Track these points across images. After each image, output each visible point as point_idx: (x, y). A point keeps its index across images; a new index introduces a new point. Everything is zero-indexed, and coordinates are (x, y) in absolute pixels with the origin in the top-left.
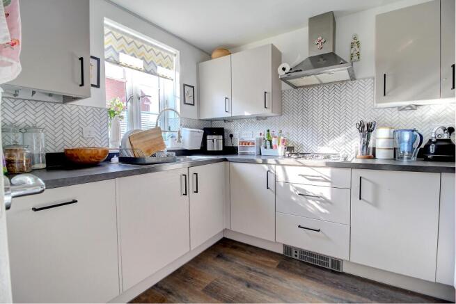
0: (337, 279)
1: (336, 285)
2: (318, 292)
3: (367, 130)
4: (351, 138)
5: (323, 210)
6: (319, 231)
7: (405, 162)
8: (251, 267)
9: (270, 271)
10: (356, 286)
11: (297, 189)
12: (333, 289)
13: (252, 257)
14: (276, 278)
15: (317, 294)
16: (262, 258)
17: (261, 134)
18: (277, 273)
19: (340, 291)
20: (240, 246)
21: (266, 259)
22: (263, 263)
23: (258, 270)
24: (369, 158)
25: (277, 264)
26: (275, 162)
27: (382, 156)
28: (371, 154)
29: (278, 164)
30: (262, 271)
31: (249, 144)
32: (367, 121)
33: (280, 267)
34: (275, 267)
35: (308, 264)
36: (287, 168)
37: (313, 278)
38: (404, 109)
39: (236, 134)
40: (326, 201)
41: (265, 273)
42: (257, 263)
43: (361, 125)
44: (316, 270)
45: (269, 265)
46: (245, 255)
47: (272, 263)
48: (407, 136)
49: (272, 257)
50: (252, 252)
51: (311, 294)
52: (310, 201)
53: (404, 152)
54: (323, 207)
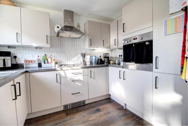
0: (86, 107)
1: (88, 109)
2: (86, 114)
3: (84, 56)
4: (79, 58)
5: (80, 85)
6: (79, 93)
7: (94, 65)
8: (57, 123)
9: (66, 118)
10: (92, 106)
11: (71, 79)
12: (88, 110)
13: (52, 119)
14: (70, 119)
15: (87, 114)
16: (57, 116)
17: (38, 56)
18: (68, 117)
19: (90, 109)
20: (39, 118)
21: (59, 116)
22: (60, 118)
23: (61, 122)
24: (85, 65)
25: (65, 114)
26: (60, 69)
27: (88, 64)
28: (85, 64)
29: (62, 70)
30: (62, 121)
31: (32, 62)
32: (83, 53)
33: (67, 115)
34: (66, 116)
35: (75, 108)
36: (66, 71)
37: (81, 111)
38: (92, 50)
39: (19, 56)
40: (81, 81)
41: (64, 120)
42: (57, 119)
43: (82, 54)
44: (79, 108)
45: (63, 117)
46: (48, 120)
47: (63, 116)
48: (94, 58)
49: (60, 114)
50: (50, 117)
51: (85, 116)
52: (76, 83)
53: (93, 62)
54: (80, 84)
